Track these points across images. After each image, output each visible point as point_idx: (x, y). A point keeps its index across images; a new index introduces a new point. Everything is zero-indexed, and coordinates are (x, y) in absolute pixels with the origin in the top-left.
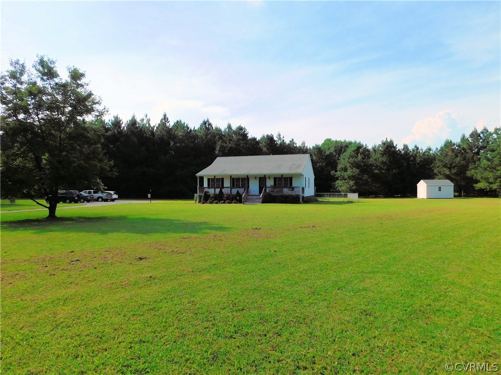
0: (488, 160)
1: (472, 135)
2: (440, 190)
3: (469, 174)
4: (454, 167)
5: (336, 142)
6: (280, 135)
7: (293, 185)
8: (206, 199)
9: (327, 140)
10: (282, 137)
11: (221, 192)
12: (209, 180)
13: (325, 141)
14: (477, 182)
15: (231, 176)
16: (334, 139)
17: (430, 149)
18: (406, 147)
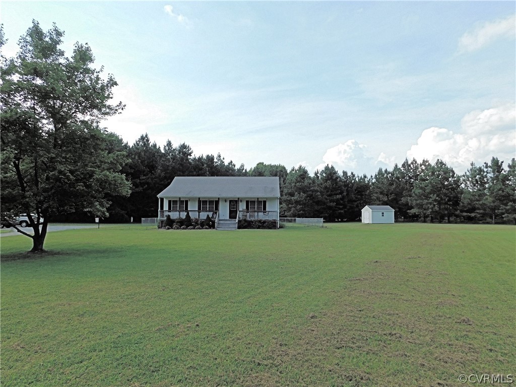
0: (421, 188)
1: (403, 166)
2: (383, 216)
3: (403, 200)
4: (391, 194)
5: (271, 166)
6: (220, 156)
7: (267, 209)
8: (169, 223)
9: (260, 163)
10: (222, 158)
11: (188, 216)
12: (170, 202)
13: (258, 164)
14: (412, 208)
15: (199, 198)
16: (267, 163)
17: (365, 177)
18: (345, 173)
